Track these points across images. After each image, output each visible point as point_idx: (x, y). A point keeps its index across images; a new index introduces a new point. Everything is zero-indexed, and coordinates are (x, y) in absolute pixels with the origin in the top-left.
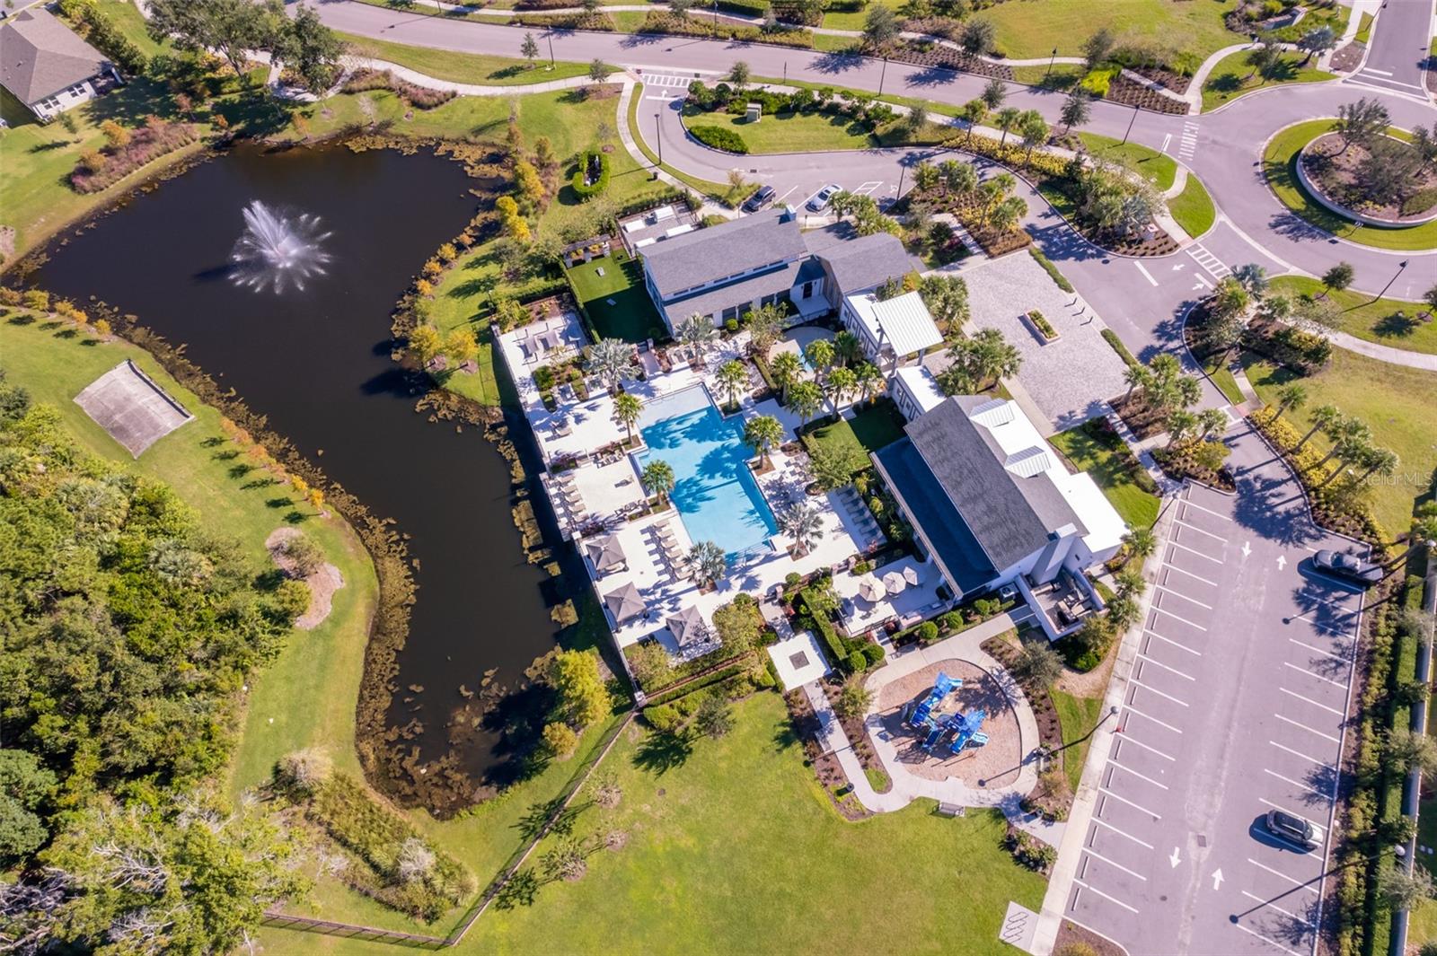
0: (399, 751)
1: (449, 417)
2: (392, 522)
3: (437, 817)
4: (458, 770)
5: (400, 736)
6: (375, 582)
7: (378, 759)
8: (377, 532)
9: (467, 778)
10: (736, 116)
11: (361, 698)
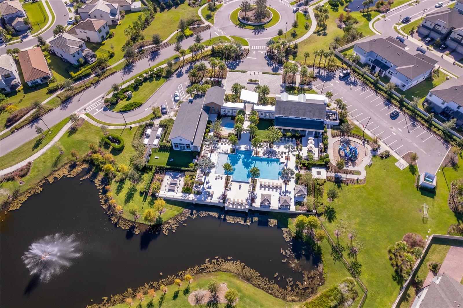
0: (296, 288)
1: (177, 225)
2: (208, 259)
3: (322, 284)
4: (310, 272)
5: (291, 286)
6: (229, 273)
7: (295, 296)
8: (209, 266)
9: (313, 271)
10: (126, 99)
11: (271, 294)
